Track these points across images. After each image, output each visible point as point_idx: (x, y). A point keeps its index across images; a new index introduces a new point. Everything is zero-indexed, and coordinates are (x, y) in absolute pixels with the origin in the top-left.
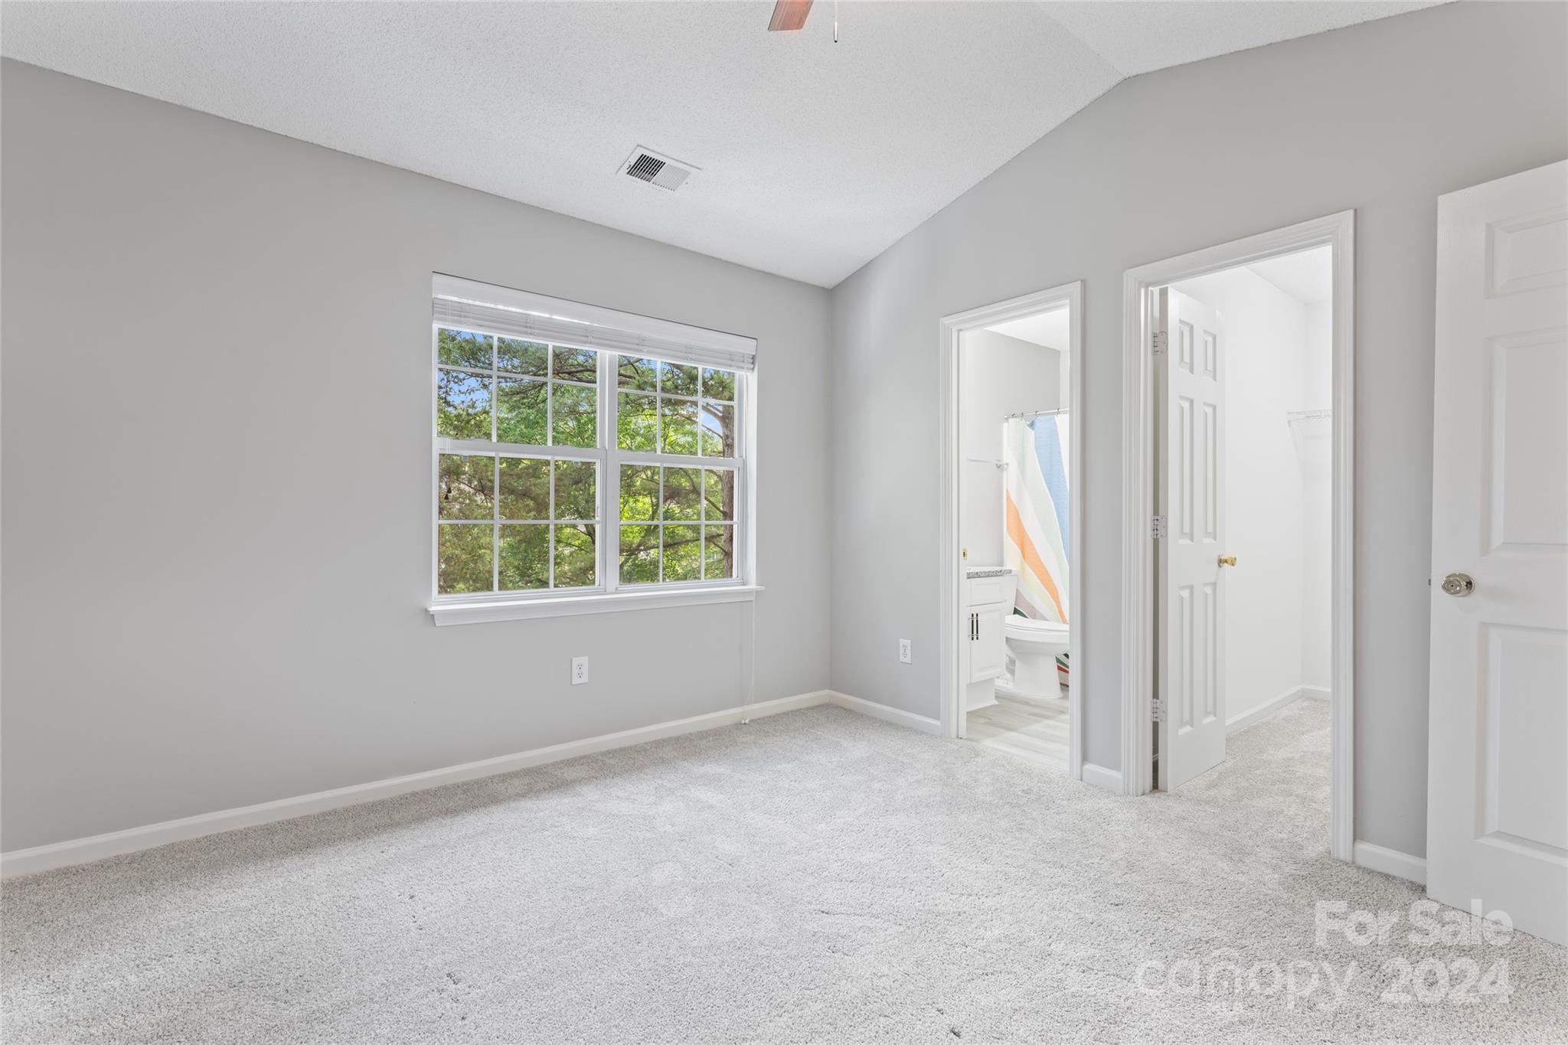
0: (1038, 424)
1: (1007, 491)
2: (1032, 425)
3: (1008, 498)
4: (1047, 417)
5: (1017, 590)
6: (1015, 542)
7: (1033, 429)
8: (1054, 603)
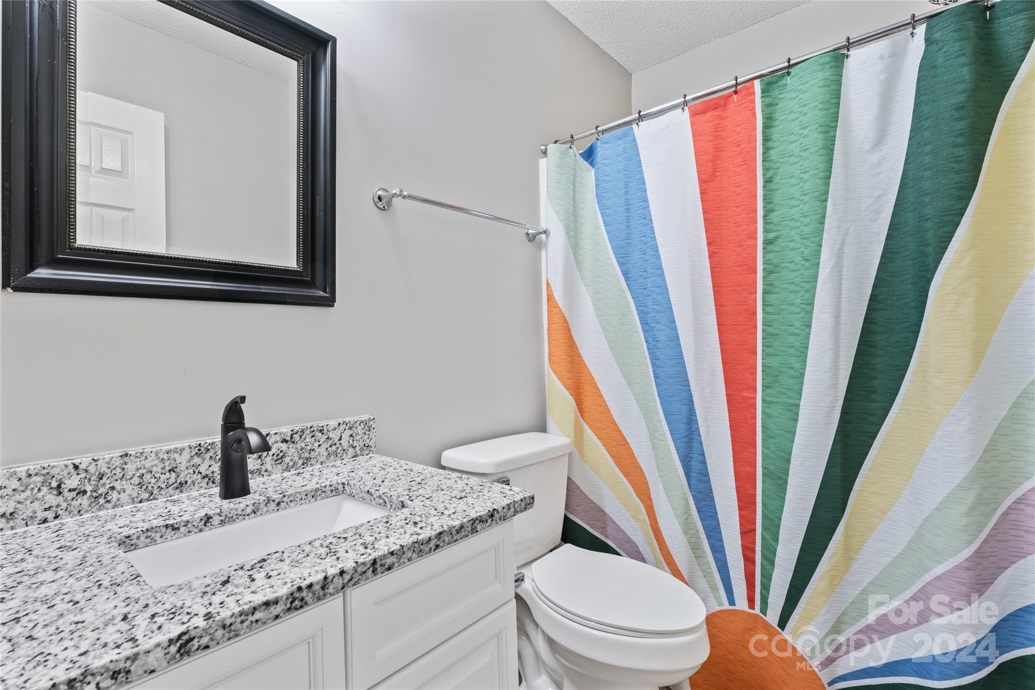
0: (600, 153)
1: (548, 284)
2: (589, 155)
3: (550, 297)
4: (619, 132)
5: (569, 479)
6: (564, 383)
7: (592, 163)
8: (642, 506)
